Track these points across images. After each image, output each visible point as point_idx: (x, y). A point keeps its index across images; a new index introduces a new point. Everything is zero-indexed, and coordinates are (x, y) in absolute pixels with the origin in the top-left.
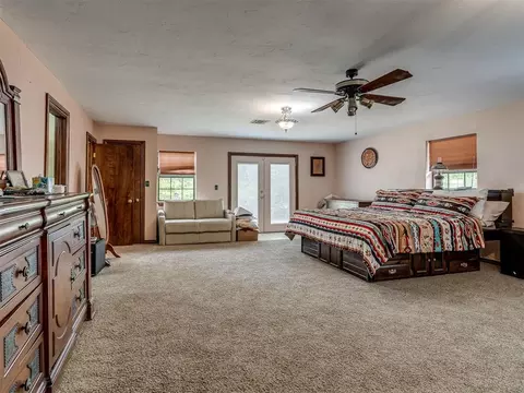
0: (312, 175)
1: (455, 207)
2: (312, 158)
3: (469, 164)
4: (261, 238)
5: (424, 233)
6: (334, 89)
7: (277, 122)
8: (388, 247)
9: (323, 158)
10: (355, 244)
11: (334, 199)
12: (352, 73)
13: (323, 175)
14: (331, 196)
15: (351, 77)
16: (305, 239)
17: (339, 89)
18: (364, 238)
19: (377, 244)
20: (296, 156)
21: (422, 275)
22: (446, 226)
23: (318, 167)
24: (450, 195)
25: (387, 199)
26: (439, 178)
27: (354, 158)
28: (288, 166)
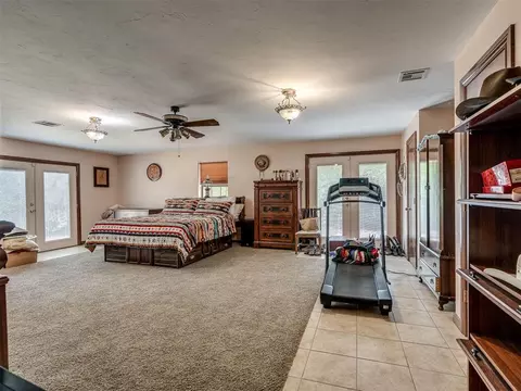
0: (96, 185)
1: (221, 209)
2: (95, 169)
3: (223, 181)
4: (41, 258)
5: (210, 226)
6: (163, 119)
7: (86, 131)
8: (192, 238)
9: (107, 170)
10: (169, 242)
11: (119, 208)
12: (175, 109)
13: (107, 186)
14: (116, 206)
15: (175, 111)
16: (109, 248)
17: (167, 120)
18: (177, 236)
19: (186, 238)
20: (77, 165)
21: (208, 256)
22: (219, 222)
23: (102, 177)
24: (217, 201)
25: (175, 206)
26: (208, 190)
27: (139, 171)
28: (67, 175)
